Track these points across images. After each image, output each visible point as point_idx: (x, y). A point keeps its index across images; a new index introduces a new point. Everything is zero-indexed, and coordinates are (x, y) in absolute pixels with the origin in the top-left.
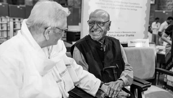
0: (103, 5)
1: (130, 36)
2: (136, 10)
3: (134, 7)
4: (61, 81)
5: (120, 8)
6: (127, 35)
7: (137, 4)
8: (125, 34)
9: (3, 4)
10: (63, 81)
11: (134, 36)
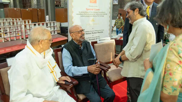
0: (82, 15)
1: (100, 32)
2: (103, 16)
3: (102, 14)
4: (53, 72)
5: (93, 16)
6: (98, 32)
7: (104, 12)
8: (97, 32)
9: (17, 9)
10: (55, 71)
11: (103, 32)
